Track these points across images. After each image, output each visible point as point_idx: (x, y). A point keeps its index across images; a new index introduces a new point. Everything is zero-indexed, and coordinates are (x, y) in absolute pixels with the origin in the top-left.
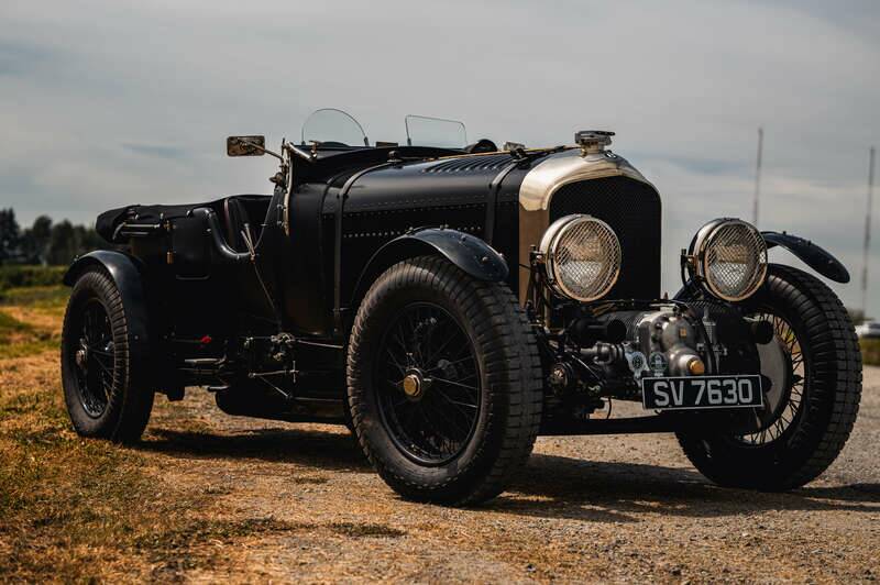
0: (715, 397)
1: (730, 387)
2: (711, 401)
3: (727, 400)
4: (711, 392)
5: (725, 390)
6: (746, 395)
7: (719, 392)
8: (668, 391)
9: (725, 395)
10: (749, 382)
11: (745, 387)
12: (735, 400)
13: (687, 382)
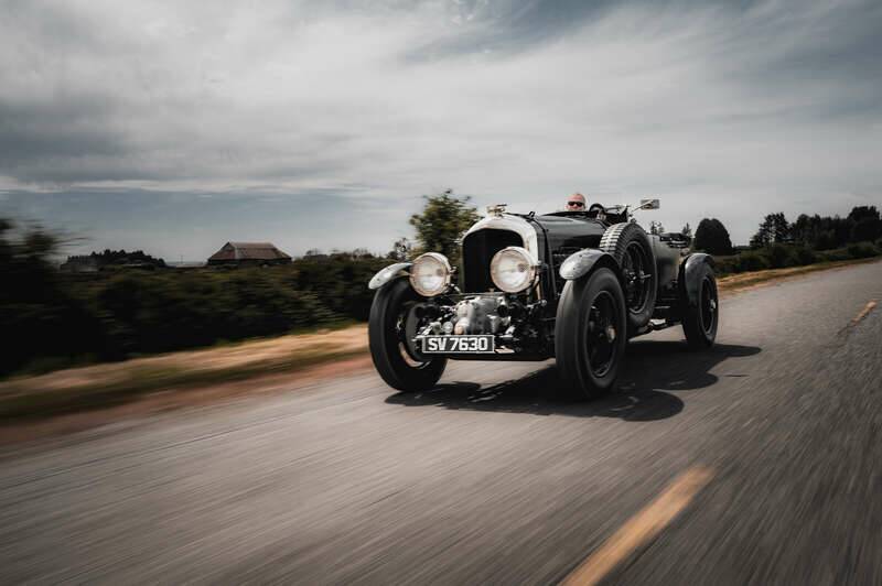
0: (464, 347)
1: (473, 341)
2: (461, 349)
3: (471, 349)
4: (461, 344)
5: (470, 343)
6: (483, 346)
7: (466, 344)
8: (437, 343)
9: (470, 346)
10: (486, 339)
11: (483, 341)
12: (476, 348)
13: (448, 338)
